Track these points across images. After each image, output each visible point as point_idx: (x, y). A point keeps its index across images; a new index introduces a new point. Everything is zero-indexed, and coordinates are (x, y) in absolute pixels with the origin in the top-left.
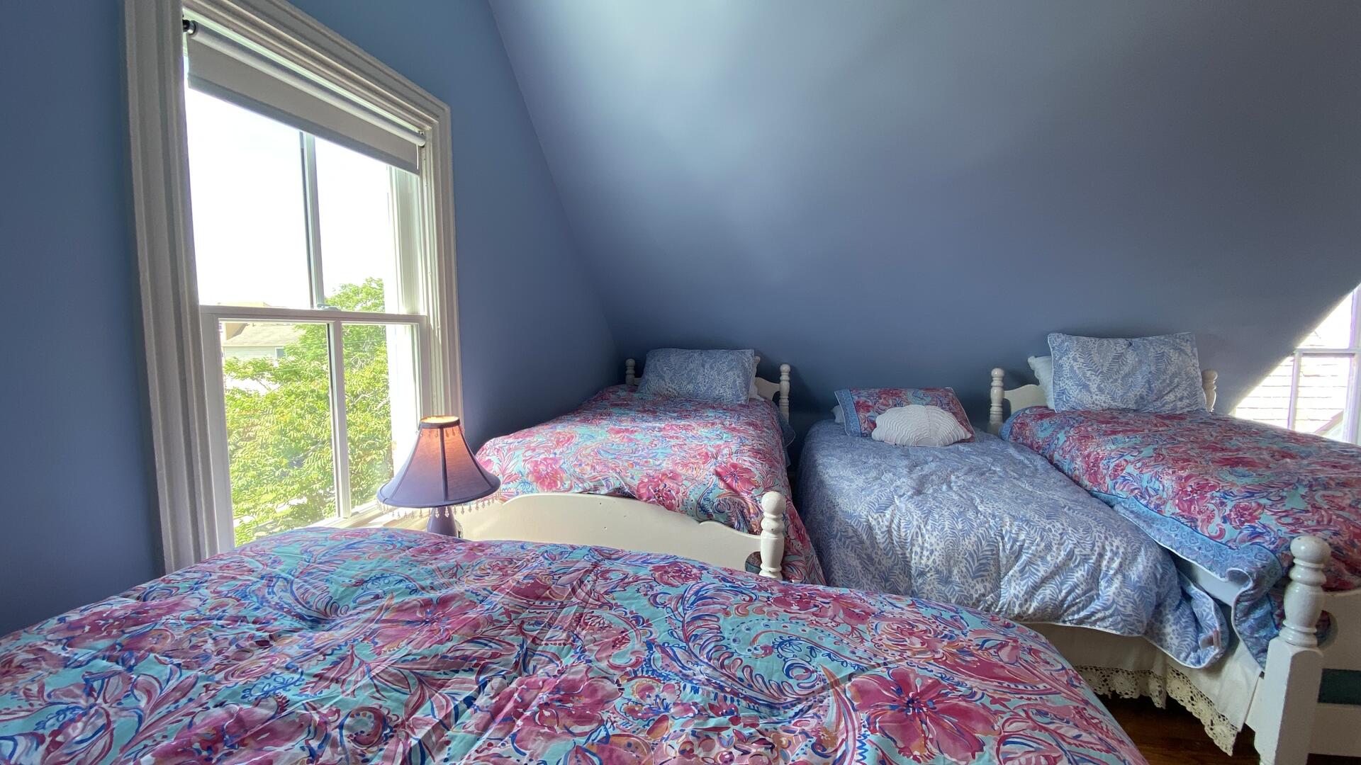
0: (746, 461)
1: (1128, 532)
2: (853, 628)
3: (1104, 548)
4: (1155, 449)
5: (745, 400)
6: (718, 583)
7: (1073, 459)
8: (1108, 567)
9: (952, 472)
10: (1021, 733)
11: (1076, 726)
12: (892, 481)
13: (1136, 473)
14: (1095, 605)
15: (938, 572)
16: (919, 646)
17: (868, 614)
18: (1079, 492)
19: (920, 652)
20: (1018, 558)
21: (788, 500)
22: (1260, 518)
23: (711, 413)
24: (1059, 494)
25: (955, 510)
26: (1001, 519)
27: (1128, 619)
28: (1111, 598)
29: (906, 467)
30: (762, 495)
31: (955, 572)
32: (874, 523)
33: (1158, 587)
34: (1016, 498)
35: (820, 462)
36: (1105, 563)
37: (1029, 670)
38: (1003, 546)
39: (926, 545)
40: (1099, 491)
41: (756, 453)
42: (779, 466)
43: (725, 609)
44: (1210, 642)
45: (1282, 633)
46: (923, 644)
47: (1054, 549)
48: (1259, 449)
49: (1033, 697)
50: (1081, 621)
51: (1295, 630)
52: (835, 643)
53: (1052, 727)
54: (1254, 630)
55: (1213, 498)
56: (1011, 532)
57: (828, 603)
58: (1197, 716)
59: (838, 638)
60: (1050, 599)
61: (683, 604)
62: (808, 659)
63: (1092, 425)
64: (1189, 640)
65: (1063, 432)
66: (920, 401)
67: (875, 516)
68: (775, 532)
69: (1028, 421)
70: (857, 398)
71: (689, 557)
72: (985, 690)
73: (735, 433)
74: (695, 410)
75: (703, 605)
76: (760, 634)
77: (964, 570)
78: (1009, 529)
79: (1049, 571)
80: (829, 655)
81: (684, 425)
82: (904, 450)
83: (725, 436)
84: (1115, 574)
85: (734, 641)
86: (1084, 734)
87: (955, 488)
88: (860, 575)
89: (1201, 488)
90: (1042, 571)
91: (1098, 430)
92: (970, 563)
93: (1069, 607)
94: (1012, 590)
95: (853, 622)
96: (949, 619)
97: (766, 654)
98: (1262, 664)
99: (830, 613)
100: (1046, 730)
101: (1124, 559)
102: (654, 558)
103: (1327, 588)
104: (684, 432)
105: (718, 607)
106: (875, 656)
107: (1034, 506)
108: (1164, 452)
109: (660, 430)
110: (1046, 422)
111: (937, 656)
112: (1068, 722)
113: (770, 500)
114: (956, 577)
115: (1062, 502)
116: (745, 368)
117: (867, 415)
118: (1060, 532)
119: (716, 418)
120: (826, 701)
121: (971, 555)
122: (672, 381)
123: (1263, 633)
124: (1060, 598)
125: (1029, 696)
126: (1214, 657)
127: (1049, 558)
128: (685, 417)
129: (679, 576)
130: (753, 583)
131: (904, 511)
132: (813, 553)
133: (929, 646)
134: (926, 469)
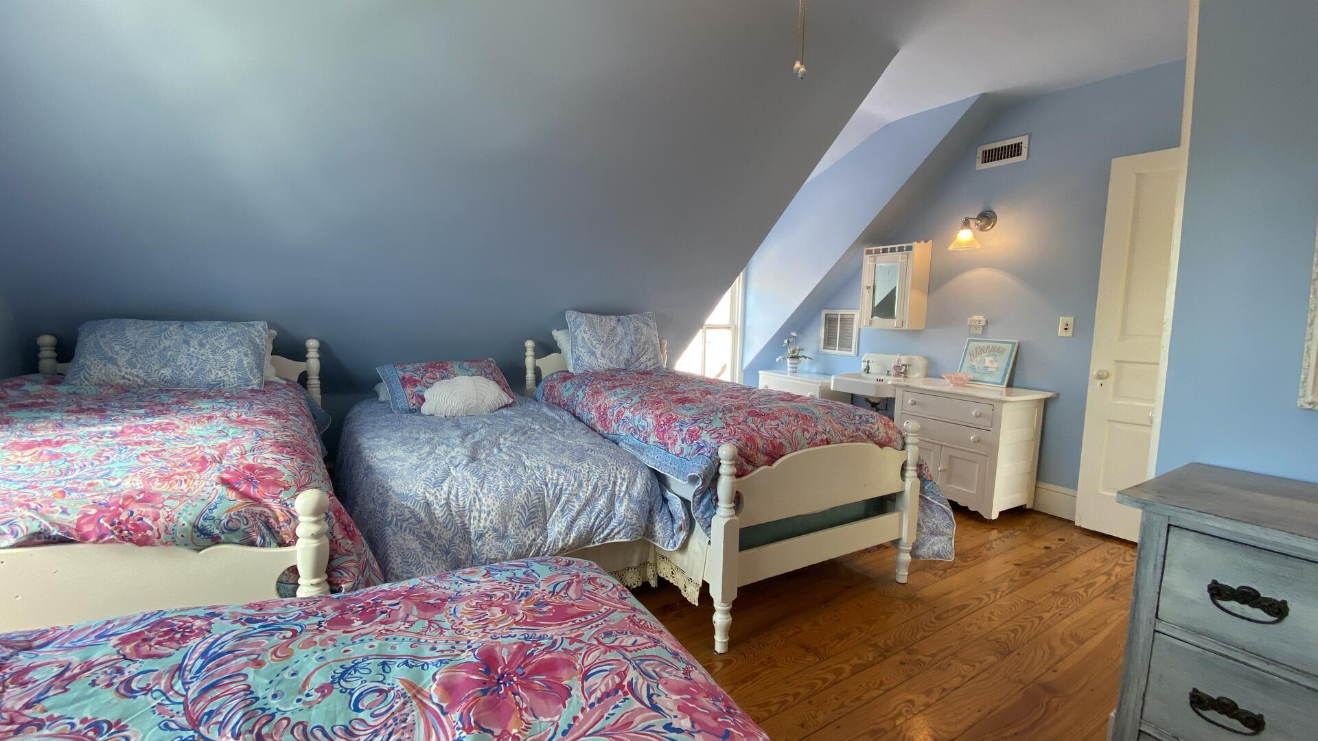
0: (267, 458)
1: (630, 461)
2: (430, 622)
3: (616, 477)
4: (640, 397)
5: (259, 385)
6: (240, 629)
7: (589, 411)
8: (620, 491)
9: (500, 435)
10: (597, 661)
11: (632, 633)
12: (446, 453)
13: (630, 415)
14: (614, 523)
15: (495, 530)
16: (499, 615)
17: (444, 600)
18: (595, 436)
19: (500, 621)
20: (558, 500)
21: (330, 496)
22: (701, 437)
23: (205, 405)
24: (583, 440)
25: (507, 469)
26: (545, 469)
27: (634, 527)
28: (623, 514)
29: (458, 436)
30: (295, 497)
31: (510, 526)
32: (431, 498)
33: (650, 498)
34: (554, 449)
35: (366, 446)
36: (617, 488)
37: (592, 599)
38: (548, 492)
39: (483, 508)
40: (608, 434)
41: (281, 446)
42: (314, 458)
43: (254, 660)
44: (681, 529)
45: (718, 511)
46: (503, 611)
47: (584, 486)
48: (694, 390)
49: (599, 622)
50: (605, 539)
51: (724, 508)
52: (411, 647)
53: (616, 643)
54: (703, 513)
55: (675, 427)
56: (552, 479)
57: (398, 604)
58: (676, 585)
59: (414, 639)
60: (584, 527)
61: (182, 677)
62: (381, 678)
63: (600, 382)
64: (669, 532)
65: (581, 390)
66: (466, 372)
67: (433, 491)
68: (316, 536)
69: (555, 383)
70: (402, 373)
71: (185, 606)
72: (564, 634)
73: (246, 427)
74: (177, 403)
75: (218, 666)
76: (313, 673)
77: (518, 522)
78: (551, 477)
79: (582, 504)
80: (406, 663)
81: (160, 425)
82: (454, 421)
83: (231, 431)
84: (624, 495)
85: (274, 696)
86: (639, 638)
87: (504, 450)
88: (420, 555)
89: (669, 421)
90: (577, 505)
91: (604, 387)
92: (522, 515)
93: (596, 530)
94: (556, 529)
95: (429, 615)
96: (523, 576)
97: (324, 696)
98: (709, 535)
99: (402, 614)
100: (613, 648)
101: (629, 482)
102: (119, 625)
103: (738, 476)
104: (160, 433)
105: (244, 659)
106: (457, 642)
107: (568, 453)
108: (646, 398)
109: (114, 435)
110: (568, 383)
111: (518, 618)
112: (626, 633)
113: (306, 502)
114: (511, 530)
115: (586, 446)
116: (255, 344)
117: (415, 390)
118: (587, 471)
119: (213, 410)
120: (409, 718)
121: (523, 507)
122: (131, 364)
123: (708, 514)
124: (590, 524)
125: (596, 623)
126: (683, 539)
127: (581, 494)
128: (161, 413)
129: (172, 639)
130: (295, 611)
131: (461, 480)
132: (366, 547)
133: (508, 611)
134: (478, 437)
